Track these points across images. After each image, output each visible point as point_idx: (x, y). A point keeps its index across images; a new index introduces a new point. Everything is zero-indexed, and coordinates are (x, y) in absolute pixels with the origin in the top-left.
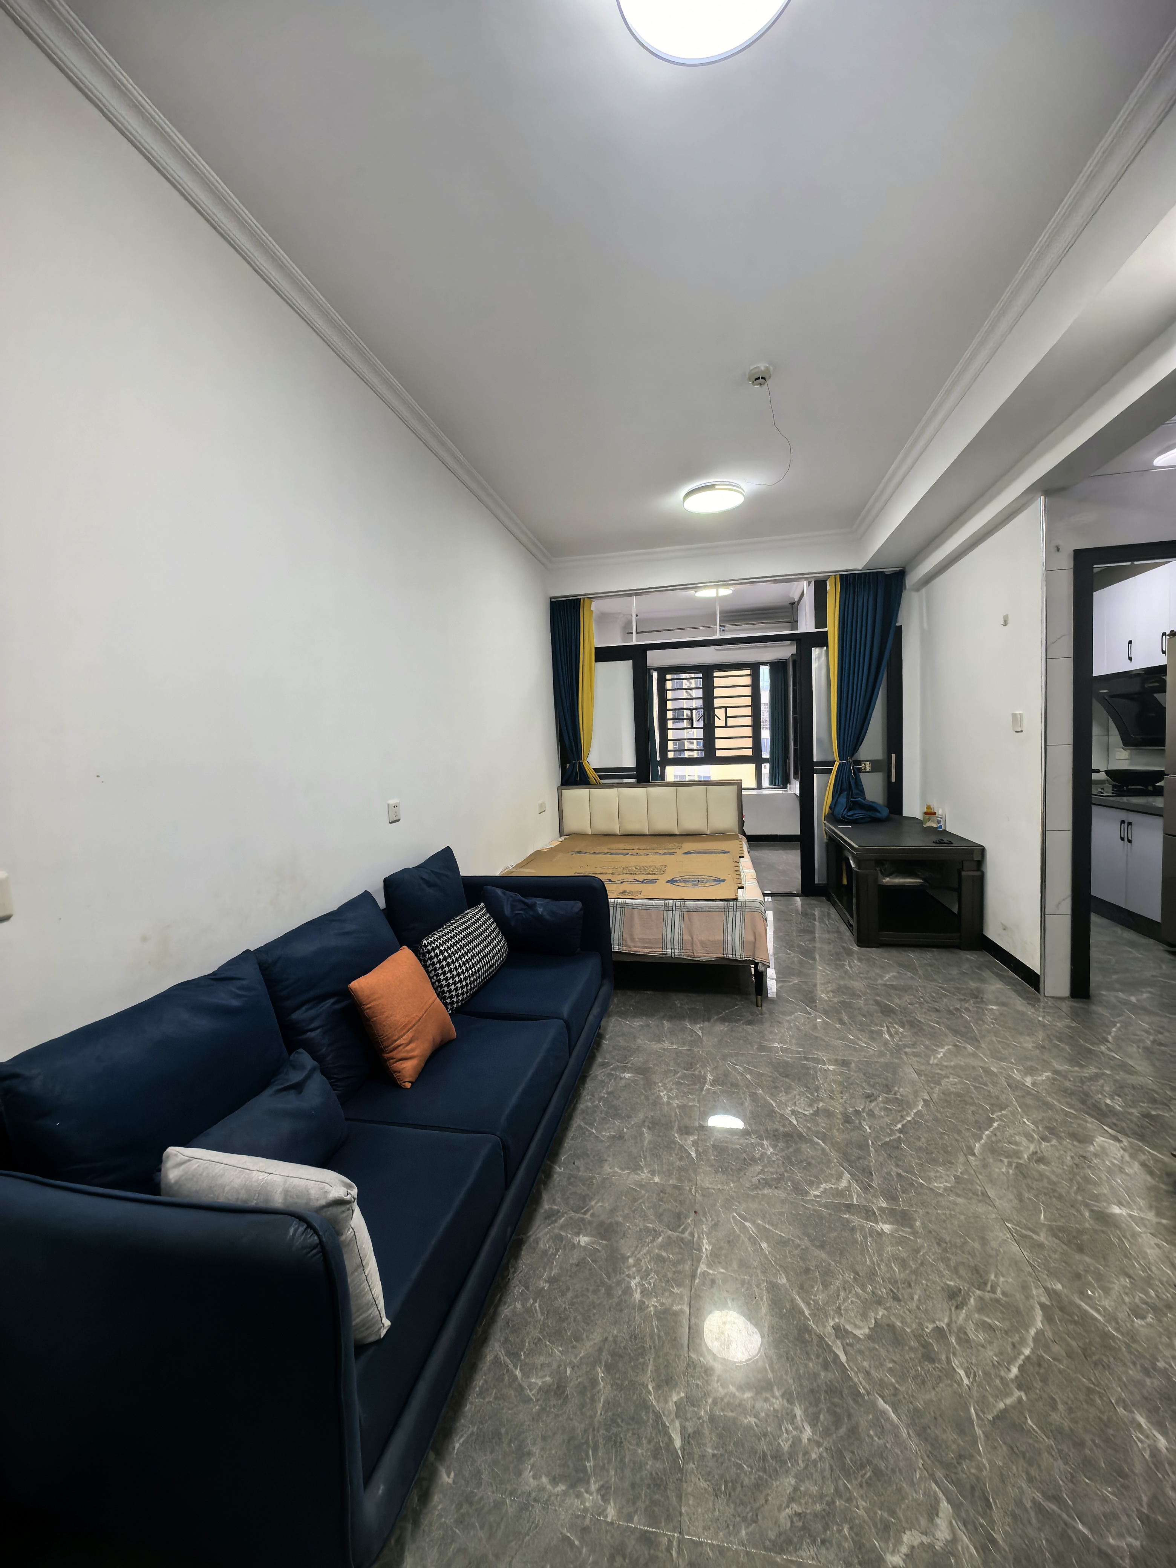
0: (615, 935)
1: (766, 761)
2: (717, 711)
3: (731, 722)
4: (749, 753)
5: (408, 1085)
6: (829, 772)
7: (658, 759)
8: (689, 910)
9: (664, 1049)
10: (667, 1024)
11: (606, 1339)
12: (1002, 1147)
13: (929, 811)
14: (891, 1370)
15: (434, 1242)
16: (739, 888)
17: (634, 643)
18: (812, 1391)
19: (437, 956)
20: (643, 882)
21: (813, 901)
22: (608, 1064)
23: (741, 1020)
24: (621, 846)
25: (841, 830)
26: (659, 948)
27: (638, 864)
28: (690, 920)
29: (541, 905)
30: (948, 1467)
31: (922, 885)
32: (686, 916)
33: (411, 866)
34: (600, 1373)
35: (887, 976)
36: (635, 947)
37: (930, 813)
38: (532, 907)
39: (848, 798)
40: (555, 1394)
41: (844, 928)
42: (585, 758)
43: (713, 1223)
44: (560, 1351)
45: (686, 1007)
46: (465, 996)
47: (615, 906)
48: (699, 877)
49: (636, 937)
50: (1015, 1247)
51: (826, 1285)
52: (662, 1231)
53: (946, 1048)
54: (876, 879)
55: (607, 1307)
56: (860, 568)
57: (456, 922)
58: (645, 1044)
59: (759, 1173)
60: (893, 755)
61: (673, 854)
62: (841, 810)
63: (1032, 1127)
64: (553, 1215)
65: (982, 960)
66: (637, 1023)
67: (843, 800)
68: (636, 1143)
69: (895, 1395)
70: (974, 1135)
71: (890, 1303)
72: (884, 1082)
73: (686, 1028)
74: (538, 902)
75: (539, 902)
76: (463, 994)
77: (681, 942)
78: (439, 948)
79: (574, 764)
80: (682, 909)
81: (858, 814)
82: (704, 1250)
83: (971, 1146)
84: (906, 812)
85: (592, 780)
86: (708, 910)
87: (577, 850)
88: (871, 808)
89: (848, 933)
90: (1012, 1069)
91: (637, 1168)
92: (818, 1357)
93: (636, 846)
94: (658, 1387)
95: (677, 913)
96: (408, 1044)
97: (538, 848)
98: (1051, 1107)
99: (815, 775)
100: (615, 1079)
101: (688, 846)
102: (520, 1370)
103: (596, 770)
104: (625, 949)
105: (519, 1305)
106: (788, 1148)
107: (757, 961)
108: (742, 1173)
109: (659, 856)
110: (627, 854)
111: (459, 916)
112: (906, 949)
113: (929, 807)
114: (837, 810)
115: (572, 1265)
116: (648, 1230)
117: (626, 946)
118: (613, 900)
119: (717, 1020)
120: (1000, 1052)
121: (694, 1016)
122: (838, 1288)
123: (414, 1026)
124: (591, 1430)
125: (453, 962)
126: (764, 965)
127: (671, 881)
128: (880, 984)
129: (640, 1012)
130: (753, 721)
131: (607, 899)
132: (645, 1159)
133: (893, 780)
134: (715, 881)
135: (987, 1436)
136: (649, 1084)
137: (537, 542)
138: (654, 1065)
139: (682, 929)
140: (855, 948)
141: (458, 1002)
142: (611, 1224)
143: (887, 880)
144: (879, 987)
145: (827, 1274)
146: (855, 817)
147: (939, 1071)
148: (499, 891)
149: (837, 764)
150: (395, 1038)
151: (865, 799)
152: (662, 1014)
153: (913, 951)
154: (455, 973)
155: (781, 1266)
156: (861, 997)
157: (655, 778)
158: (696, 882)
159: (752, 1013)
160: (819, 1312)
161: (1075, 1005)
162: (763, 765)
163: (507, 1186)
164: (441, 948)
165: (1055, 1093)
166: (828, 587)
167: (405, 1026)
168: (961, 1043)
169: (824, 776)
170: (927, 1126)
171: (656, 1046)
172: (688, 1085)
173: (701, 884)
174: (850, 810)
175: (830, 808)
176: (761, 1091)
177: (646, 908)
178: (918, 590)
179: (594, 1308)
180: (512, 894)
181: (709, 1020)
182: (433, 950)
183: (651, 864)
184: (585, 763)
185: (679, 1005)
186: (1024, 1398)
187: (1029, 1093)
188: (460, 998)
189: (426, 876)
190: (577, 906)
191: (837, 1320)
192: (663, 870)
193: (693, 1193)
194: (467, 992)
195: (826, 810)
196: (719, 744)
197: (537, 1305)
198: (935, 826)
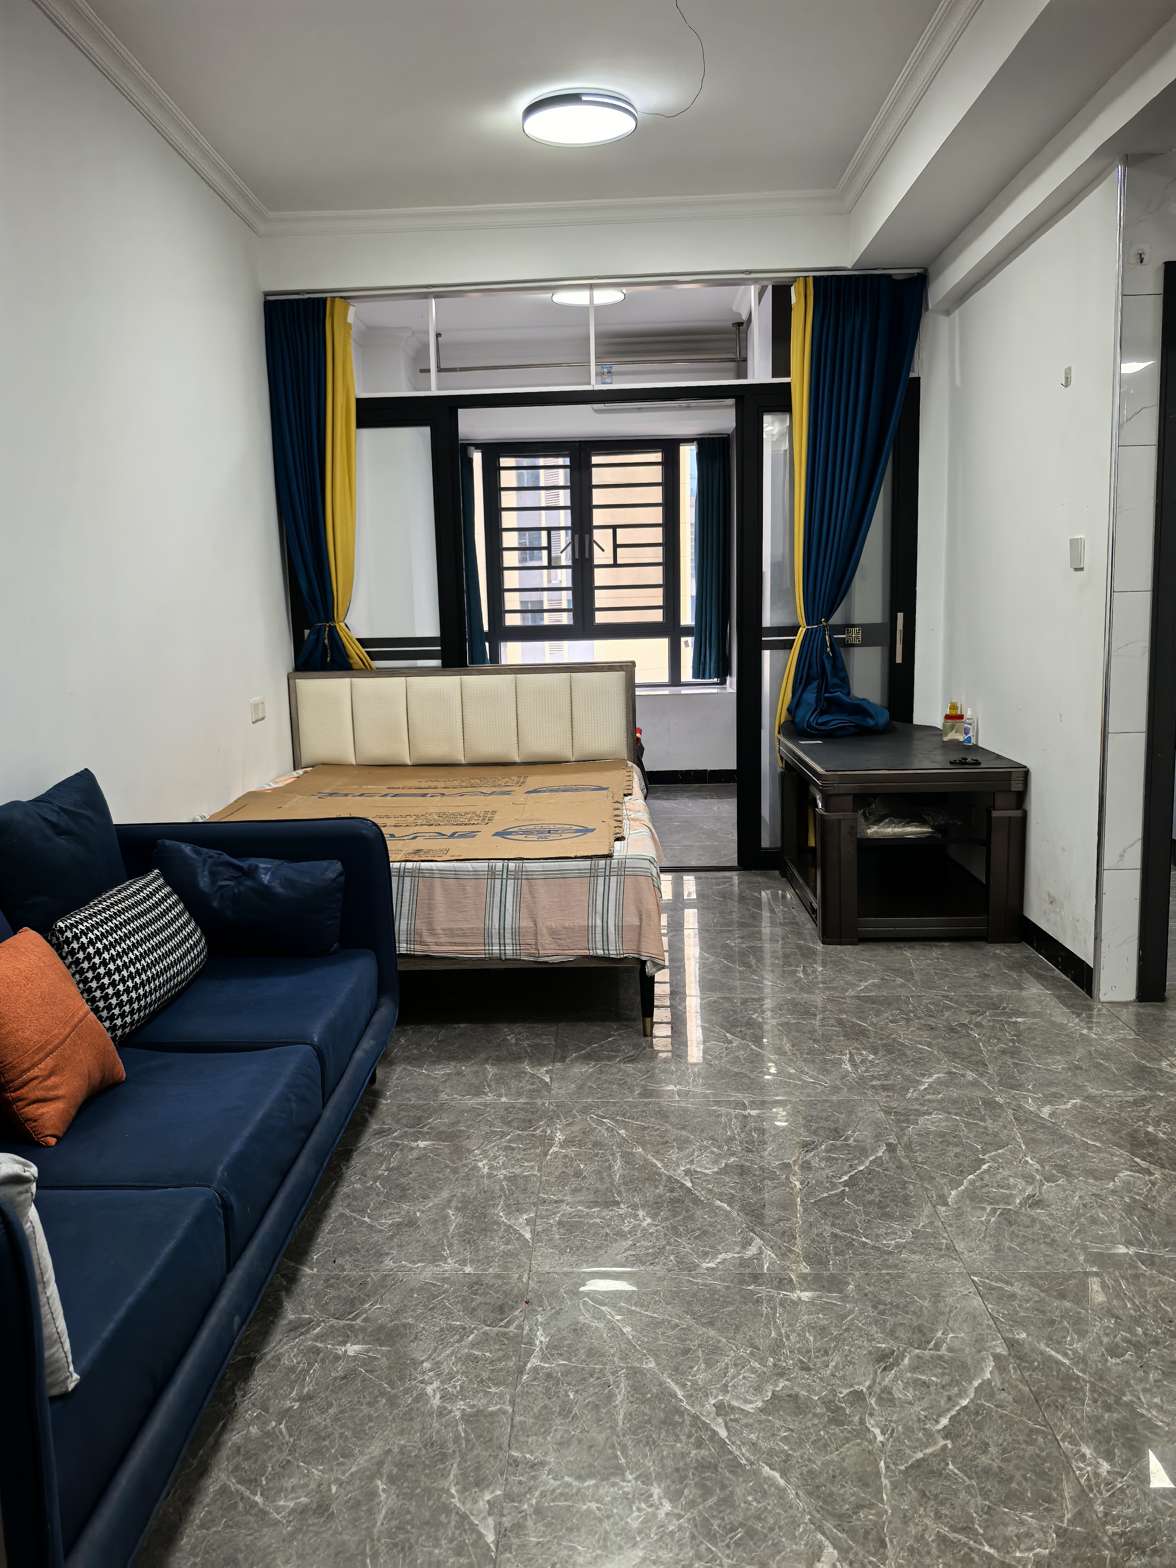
0: (402, 925)
1: (688, 631)
2: (597, 535)
3: (624, 556)
4: (657, 616)
5: (53, 1141)
6: (789, 645)
7: (486, 628)
8: (530, 877)
9: (486, 1105)
10: (491, 1070)
11: (390, 1450)
12: (988, 1193)
13: (953, 713)
14: (785, 1439)
15: (130, 1300)
16: (617, 839)
17: (434, 392)
18: (677, 1470)
19: (83, 948)
20: (452, 836)
21: (756, 878)
22: (390, 1131)
23: (617, 1056)
24: (414, 783)
25: (803, 748)
26: (478, 944)
27: (445, 810)
28: (531, 893)
29: (267, 869)
30: (841, 1517)
31: (929, 837)
32: (525, 889)
33: (24, 799)
34: (381, 1485)
35: (863, 985)
36: (437, 944)
37: (954, 717)
38: (251, 873)
39: (819, 693)
40: (314, 1513)
41: (803, 917)
42: (341, 618)
43: (553, 1311)
44: (320, 1471)
45: (526, 1043)
46: (136, 1017)
47: (402, 873)
48: (552, 827)
49: (438, 927)
50: (977, 1301)
51: (709, 1364)
52: (475, 1328)
53: (935, 1076)
54: (853, 829)
55: (391, 1418)
56: (850, 267)
57: (112, 896)
58: (453, 1099)
59: (626, 1250)
60: (900, 616)
61: (507, 793)
62: (805, 715)
63: (1037, 1166)
64: (303, 1326)
65: (1017, 956)
66: (441, 1071)
67: (810, 696)
68: (435, 1230)
69: (785, 1462)
70: (951, 1181)
71: (796, 1372)
72: (833, 1126)
73: (525, 1073)
74: (262, 866)
75: (263, 864)
76: (132, 1013)
77: (517, 932)
78: (86, 935)
79: (320, 631)
80: (518, 876)
81: (835, 720)
82: (538, 1343)
83: (944, 1196)
84: (920, 717)
85: (355, 660)
86: (562, 875)
87: (328, 791)
88: (860, 709)
89: (810, 925)
90: (1026, 1097)
91: (436, 1258)
92: (689, 1436)
93: (441, 781)
94: (464, 1490)
95: (511, 882)
96: (49, 1076)
97: (254, 786)
98: (1069, 1141)
99: (766, 654)
100: (401, 1150)
101: (536, 780)
102: (261, 1495)
103: (363, 642)
104: (419, 949)
105: (254, 1430)
106: (674, 1216)
107: (644, 958)
108: (602, 1252)
109: (482, 797)
110: (424, 795)
111: (119, 888)
112: (902, 945)
113: (953, 707)
114: (801, 713)
115: (335, 1379)
116: (452, 1329)
117: (422, 943)
118: (396, 865)
119: (576, 1059)
120: (1013, 1078)
121: (538, 1056)
122: (727, 1364)
123: (56, 1047)
124: (368, 1540)
125: (112, 959)
126: (655, 964)
127: (502, 834)
128: (849, 997)
129: (445, 1055)
130: (666, 554)
131: (388, 862)
132: (450, 1245)
133: (899, 660)
134: (577, 831)
135: (894, 1486)
136: (459, 1152)
137: (235, 178)
138: (468, 1127)
139: (518, 909)
140: (819, 947)
141: (124, 1026)
142: (396, 1328)
143: (873, 831)
144: (848, 1001)
145: (713, 1352)
146: (830, 726)
147: (918, 1107)
148: (187, 849)
149: (802, 632)
150: (26, 1066)
151: (848, 694)
152: (483, 1056)
153: (910, 948)
154: (116, 977)
155: (649, 1350)
156: (816, 1015)
157: (478, 658)
158: (545, 833)
159: (636, 1046)
160: (697, 1393)
161: (1142, 1011)
162: (683, 639)
163: (230, 1267)
164: (90, 935)
165: (1080, 1124)
166: (794, 300)
167: (40, 1049)
168: (957, 1067)
169: (781, 653)
170: (886, 1175)
171: (472, 1102)
172: (524, 1150)
173: (552, 837)
174: (822, 713)
175: (789, 710)
176: (640, 1150)
177: (457, 875)
178: (948, 312)
179: (370, 1420)
180: (212, 852)
181: (563, 1059)
182: (76, 937)
183: (468, 809)
184: (340, 626)
185: (514, 1041)
186: (950, 1446)
187: (1043, 1126)
188: (128, 1019)
189: (53, 818)
190: (332, 869)
191: (721, 1398)
192: (488, 818)
193: (525, 1280)
194: (139, 1010)
195: (782, 715)
196: (601, 599)
197: (282, 1426)
198: (962, 739)
